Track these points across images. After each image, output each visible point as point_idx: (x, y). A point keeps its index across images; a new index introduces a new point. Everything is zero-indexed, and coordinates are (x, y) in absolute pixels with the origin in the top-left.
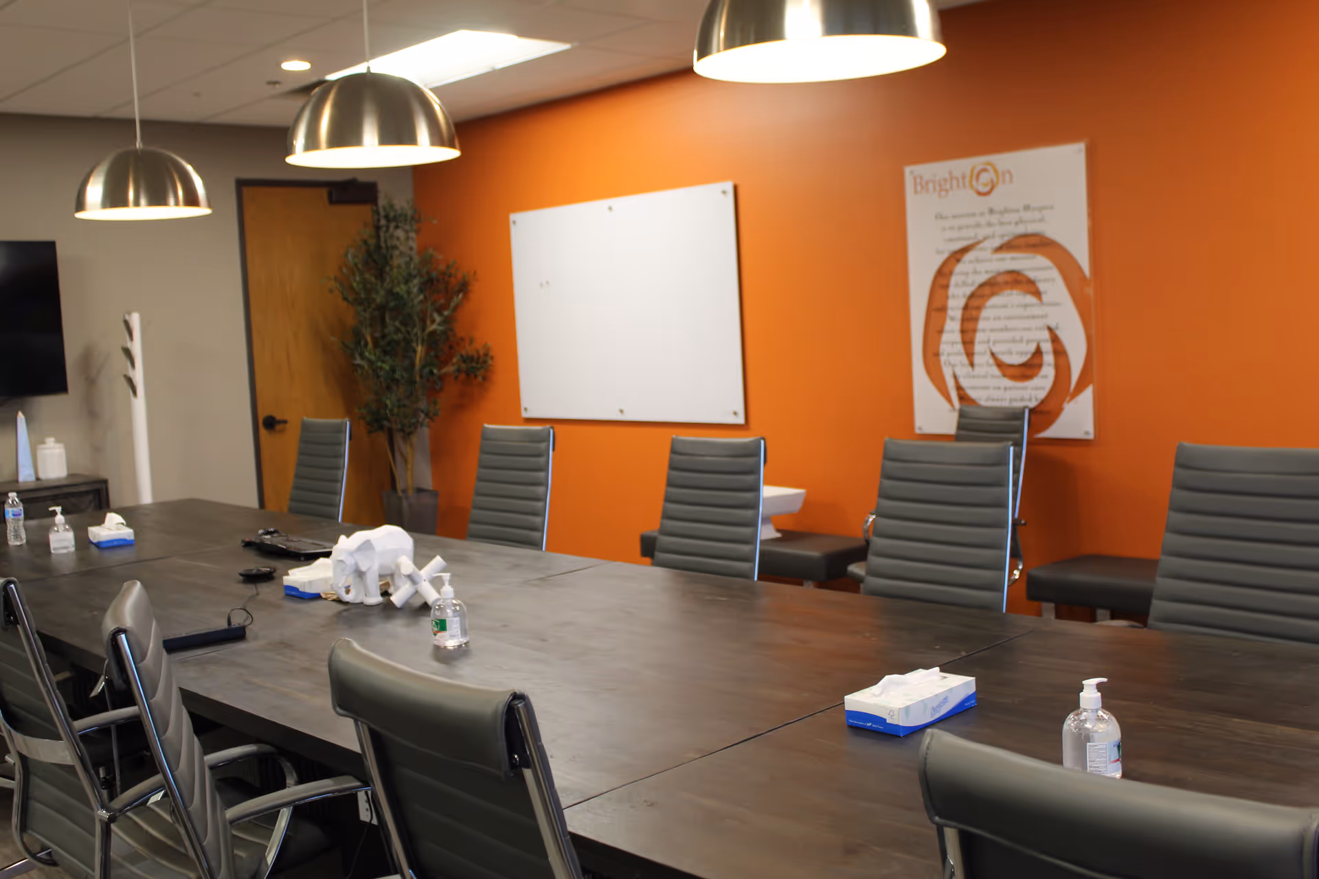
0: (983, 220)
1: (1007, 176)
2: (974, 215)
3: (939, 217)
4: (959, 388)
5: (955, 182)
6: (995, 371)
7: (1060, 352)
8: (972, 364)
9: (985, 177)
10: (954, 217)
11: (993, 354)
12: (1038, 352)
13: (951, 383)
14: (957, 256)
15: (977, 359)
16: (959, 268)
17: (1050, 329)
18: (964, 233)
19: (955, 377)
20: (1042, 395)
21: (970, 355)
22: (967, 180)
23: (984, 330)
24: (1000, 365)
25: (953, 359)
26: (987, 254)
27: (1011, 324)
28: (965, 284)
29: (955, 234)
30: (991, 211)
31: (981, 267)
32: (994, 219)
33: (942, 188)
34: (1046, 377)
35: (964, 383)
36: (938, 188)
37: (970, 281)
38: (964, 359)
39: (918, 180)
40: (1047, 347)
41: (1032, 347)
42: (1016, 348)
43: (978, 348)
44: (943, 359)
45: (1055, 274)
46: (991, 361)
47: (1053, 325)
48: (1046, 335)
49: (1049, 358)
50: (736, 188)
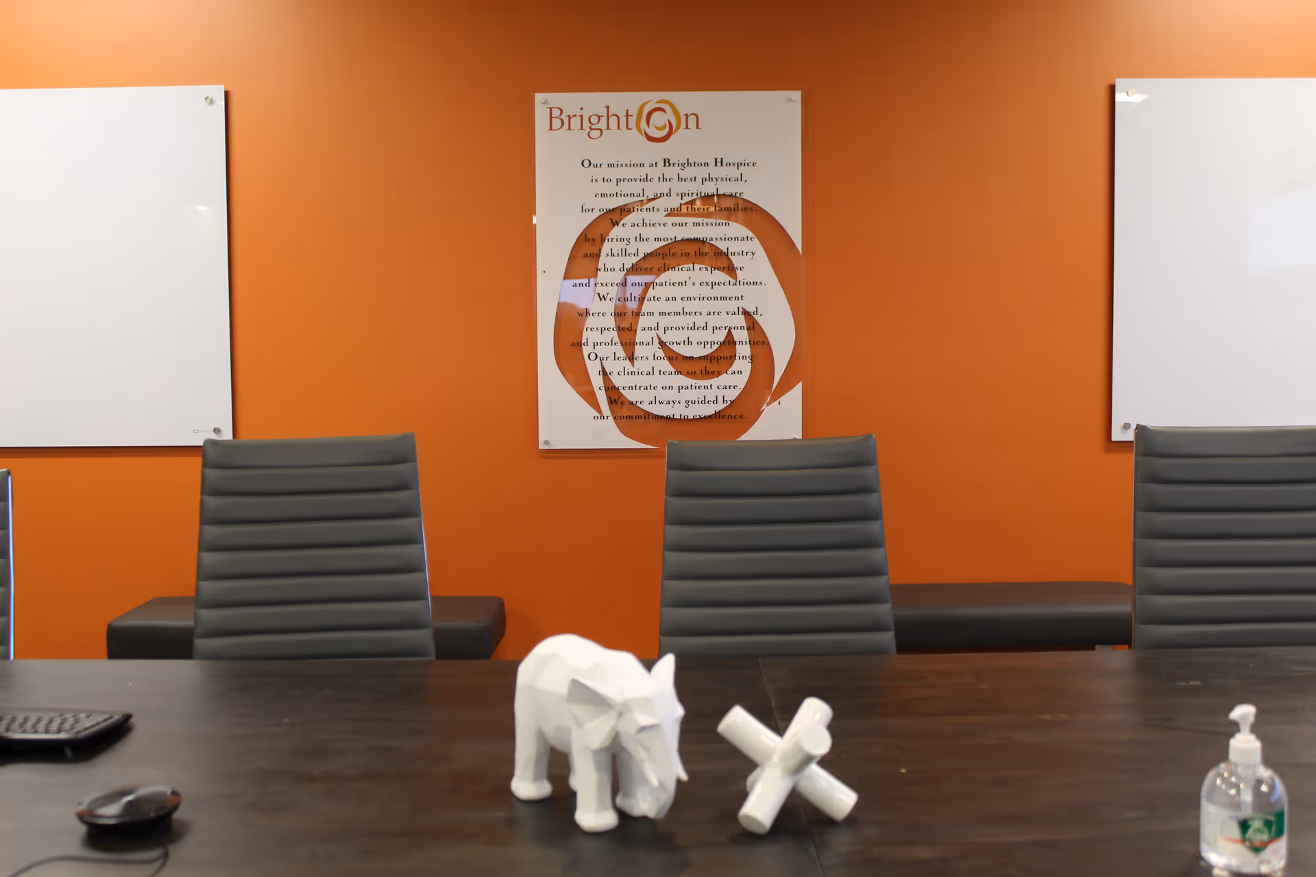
0: (655, 173)
1: (692, 120)
2: (642, 165)
3: (587, 163)
4: (611, 389)
5: (613, 121)
6: (666, 366)
7: (759, 342)
8: (631, 358)
9: (658, 119)
10: (610, 165)
11: (662, 344)
12: (729, 342)
13: (597, 381)
14: (614, 216)
15: (638, 351)
16: (616, 232)
17: (746, 313)
18: (625, 188)
19: (604, 373)
20: (732, 395)
21: (629, 346)
22: (632, 121)
23: (651, 314)
24: (673, 357)
25: (602, 351)
26: (659, 217)
27: (690, 306)
28: (624, 253)
29: (610, 188)
30: (667, 162)
31: (648, 232)
32: (671, 172)
33: (594, 127)
34: (740, 372)
35: (617, 381)
36: (586, 125)
37: (631, 249)
38: (621, 352)
39: (556, 113)
40: (741, 335)
41: (721, 336)
42: (696, 336)
43: (641, 336)
44: (586, 350)
45: (756, 245)
46: (661, 353)
47: (751, 309)
48: (741, 321)
49: (744, 350)
50: (227, 94)
